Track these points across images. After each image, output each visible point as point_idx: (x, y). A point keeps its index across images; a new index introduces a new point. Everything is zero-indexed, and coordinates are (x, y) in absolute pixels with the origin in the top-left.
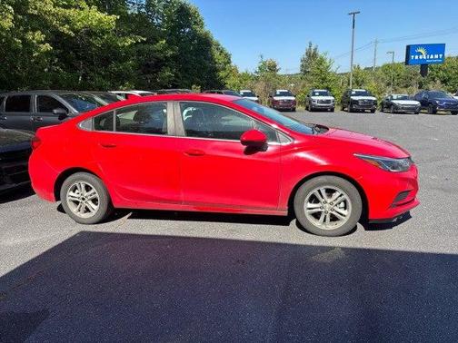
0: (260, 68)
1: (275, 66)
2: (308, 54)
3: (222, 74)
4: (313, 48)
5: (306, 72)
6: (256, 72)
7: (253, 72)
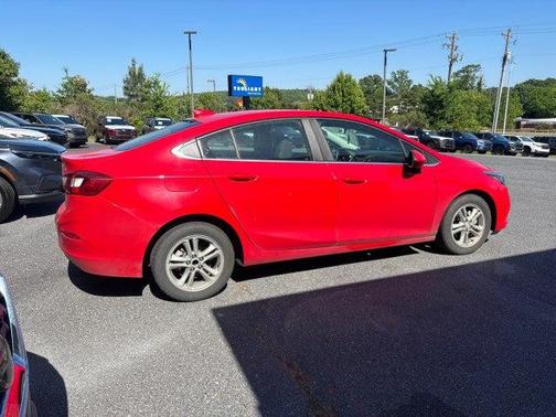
0: (65, 87)
1: (85, 85)
2: (132, 73)
3: (13, 90)
4: (137, 66)
5: (131, 96)
6: (60, 91)
7: (55, 90)
